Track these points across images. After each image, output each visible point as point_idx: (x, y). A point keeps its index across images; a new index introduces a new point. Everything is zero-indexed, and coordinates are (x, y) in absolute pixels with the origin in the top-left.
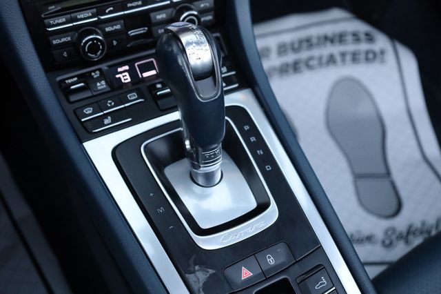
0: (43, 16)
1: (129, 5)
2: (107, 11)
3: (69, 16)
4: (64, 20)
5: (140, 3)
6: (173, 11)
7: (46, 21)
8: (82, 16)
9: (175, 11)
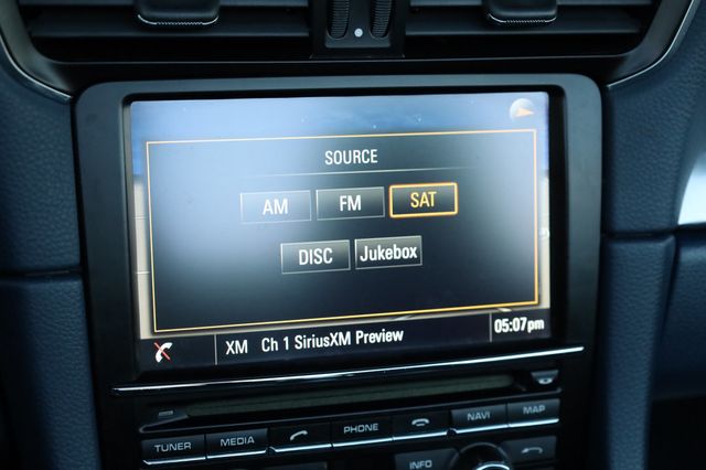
0: (141, 430)
1: (348, 429)
2: (292, 438)
3: (201, 438)
4: (187, 445)
5: (374, 427)
6: (452, 455)
7: (146, 443)
8: (232, 442)
9: (457, 455)
